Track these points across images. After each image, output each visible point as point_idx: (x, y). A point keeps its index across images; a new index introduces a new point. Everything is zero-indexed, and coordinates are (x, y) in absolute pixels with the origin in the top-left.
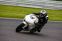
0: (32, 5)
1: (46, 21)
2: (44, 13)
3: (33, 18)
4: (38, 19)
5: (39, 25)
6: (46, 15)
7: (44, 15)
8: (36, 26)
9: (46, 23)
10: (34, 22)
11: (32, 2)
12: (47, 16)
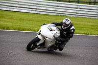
0: (19, 7)
1: (71, 35)
2: (68, 23)
3: (51, 30)
4: (59, 32)
5: (61, 41)
6: (71, 26)
7: (68, 25)
8: (56, 42)
9: (72, 37)
10: (54, 36)
11: (18, 2)
12: (73, 27)
